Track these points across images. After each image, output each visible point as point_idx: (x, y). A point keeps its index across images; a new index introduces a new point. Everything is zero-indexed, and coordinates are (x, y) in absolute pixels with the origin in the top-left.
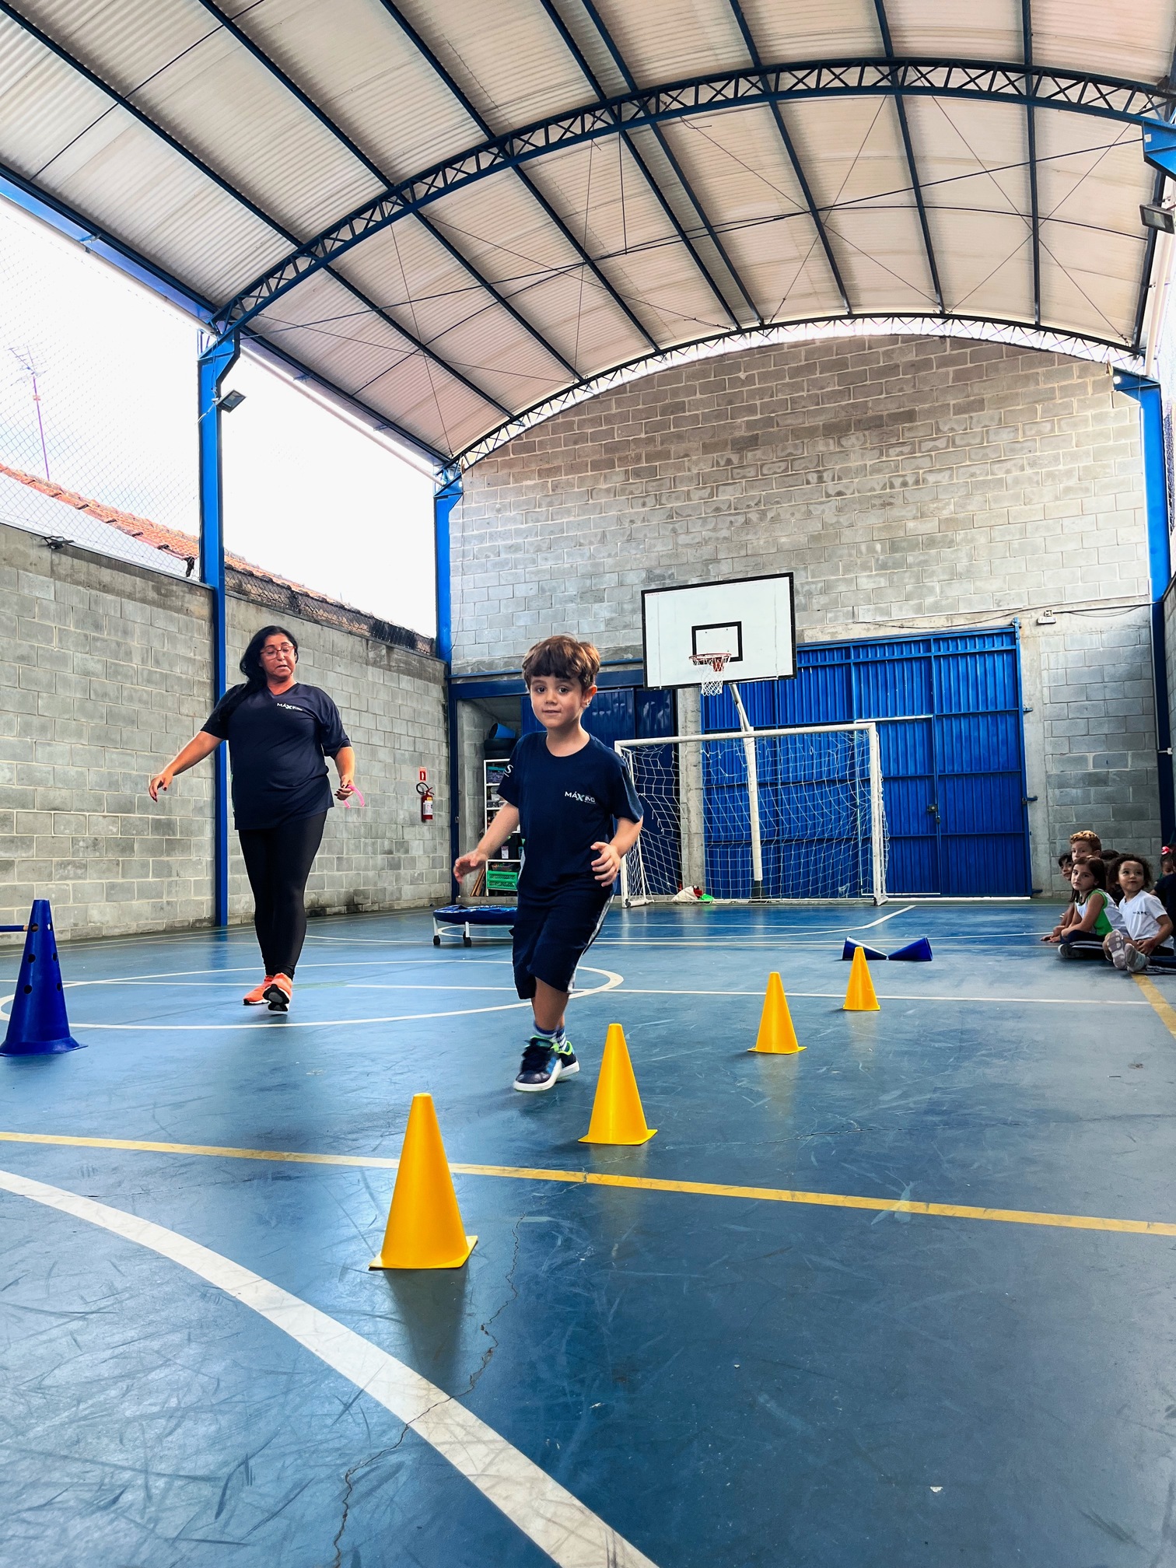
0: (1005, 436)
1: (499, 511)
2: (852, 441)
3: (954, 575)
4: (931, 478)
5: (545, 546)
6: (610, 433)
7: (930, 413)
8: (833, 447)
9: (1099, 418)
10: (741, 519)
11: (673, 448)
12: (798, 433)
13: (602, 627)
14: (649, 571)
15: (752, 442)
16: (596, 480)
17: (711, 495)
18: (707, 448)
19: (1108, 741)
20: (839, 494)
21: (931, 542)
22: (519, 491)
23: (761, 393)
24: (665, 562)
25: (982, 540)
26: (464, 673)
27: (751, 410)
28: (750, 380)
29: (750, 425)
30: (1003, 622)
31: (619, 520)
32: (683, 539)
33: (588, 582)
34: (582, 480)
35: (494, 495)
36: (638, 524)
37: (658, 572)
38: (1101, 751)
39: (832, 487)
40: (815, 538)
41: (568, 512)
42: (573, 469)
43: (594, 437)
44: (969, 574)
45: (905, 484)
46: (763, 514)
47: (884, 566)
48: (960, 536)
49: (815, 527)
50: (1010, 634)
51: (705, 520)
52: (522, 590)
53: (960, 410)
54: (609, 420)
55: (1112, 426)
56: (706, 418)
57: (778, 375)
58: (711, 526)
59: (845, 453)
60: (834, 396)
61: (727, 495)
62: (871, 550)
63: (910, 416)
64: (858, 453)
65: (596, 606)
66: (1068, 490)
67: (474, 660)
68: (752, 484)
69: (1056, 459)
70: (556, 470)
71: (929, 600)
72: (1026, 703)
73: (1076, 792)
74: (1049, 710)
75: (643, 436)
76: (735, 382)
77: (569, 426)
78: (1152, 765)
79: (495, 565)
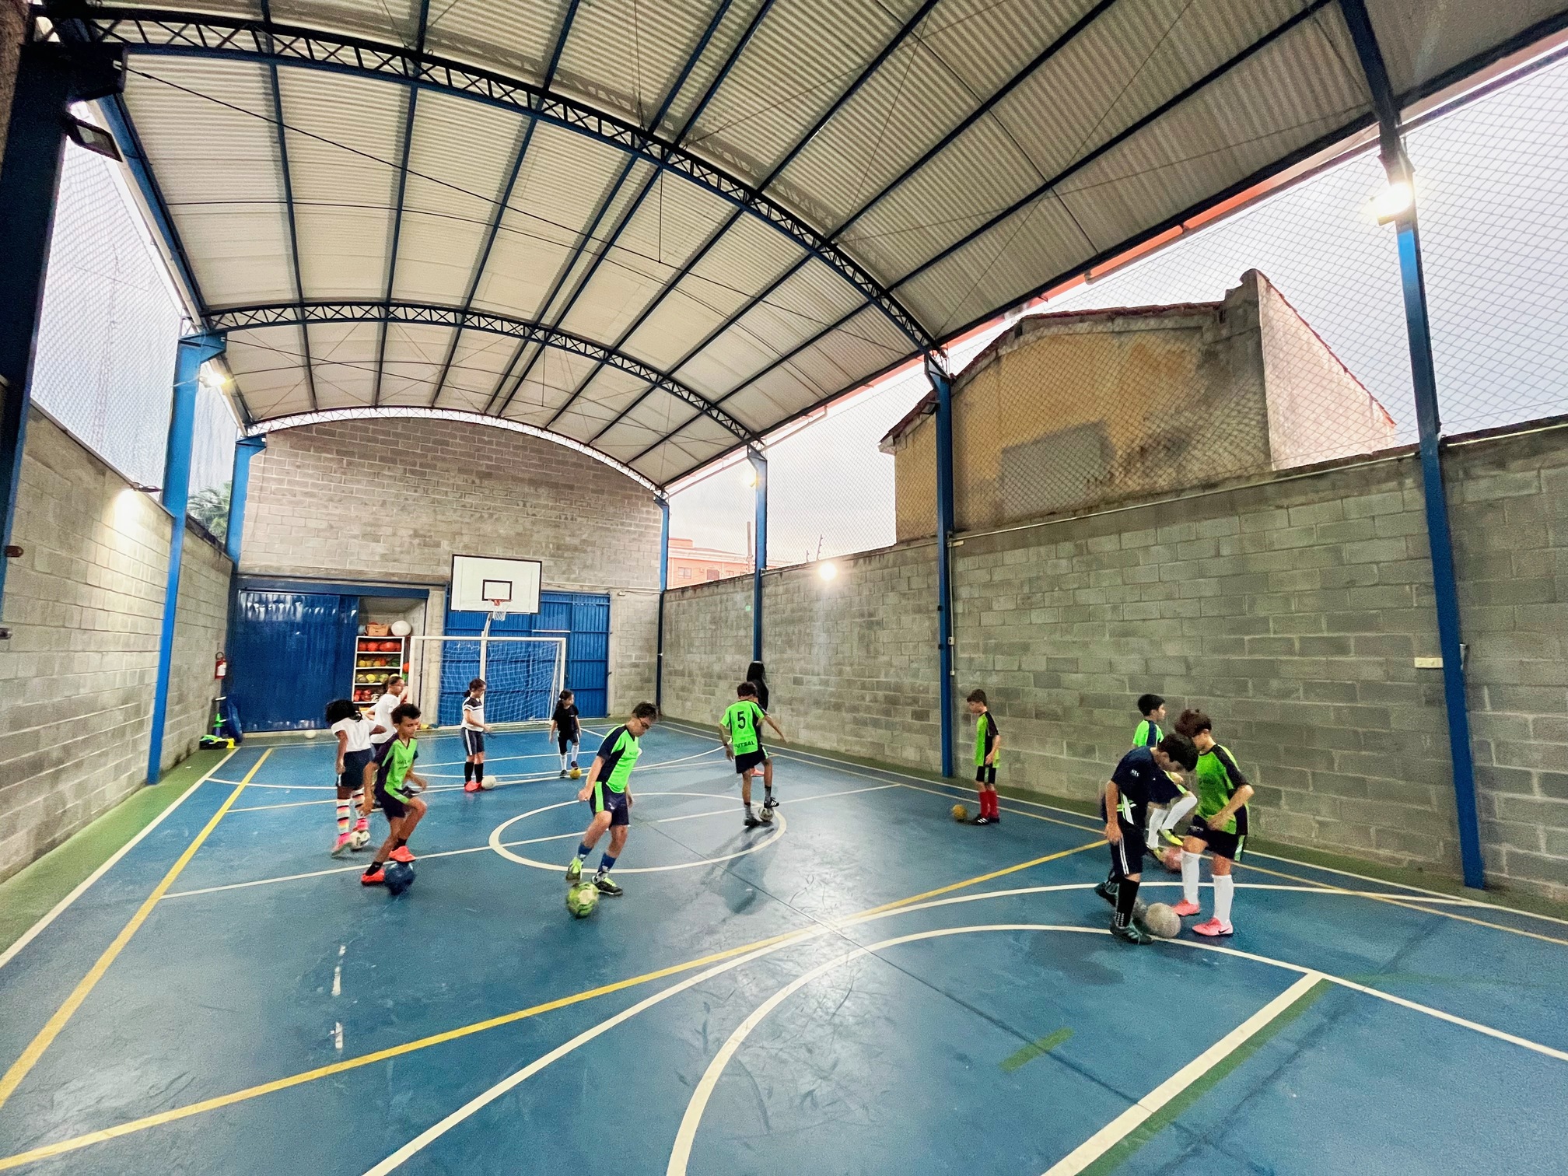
0: (611, 510)
1: (299, 467)
2: (542, 491)
3: (585, 567)
4: (579, 519)
5: (337, 498)
6: (397, 443)
7: (580, 488)
8: (532, 490)
9: (648, 512)
10: (478, 515)
11: (439, 465)
12: (515, 479)
13: (377, 558)
14: (415, 531)
15: (489, 476)
16: (383, 468)
17: (461, 497)
18: (460, 471)
19: (641, 648)
20: (534, 515)
21: (576, 549)
22: (319, 459)
23: (496, 451)
24: (427, 527)
25: (598, 553)
26: (251, 572)
27: (490, 458)
28: (490, 443)
29: (488, 466)
30: (605, 592)
31: (397, 496)
32: (439, 517)
33: (369, 529)
34: (371, 466)
35: (297, 455)
36: (410, 502)
37: (421, 532)
38: (638, 653)
39: (530, 511)
40: (518, 534)
41: (359, 482)
42: (363, 456)
43: (383, 442)
44: (591, 567)
45: (566, 519)
46: (491, 515)
47: (553, 556)
48: (589, 549)
49: (520, 529)
50: (608, 598)
51: (455, 510)
52: (312, 524)
53: (594, 491)
54: (396, 435)
55: (652, 517)
56: (462, 454)
57: (507, 446)
58: (459, 514)
59: (538, 496)
60: (535, 466)
61: (469, 500)
62: (547, 546)
63: (571, 487)
64: (544, 497)
65: (374, 544)
66: (634, 539)
67: (263, 563)
68: (486, 498)
69: (631, 525)
70: (352, 454)
71: (573, 576)
72: (611, 629)
73: (627, 670)
74: (619, 634)
75: (419, 451)
76: (481, 441)
77: (366, 430)
78: (655, 660)
79: (291, 502)
